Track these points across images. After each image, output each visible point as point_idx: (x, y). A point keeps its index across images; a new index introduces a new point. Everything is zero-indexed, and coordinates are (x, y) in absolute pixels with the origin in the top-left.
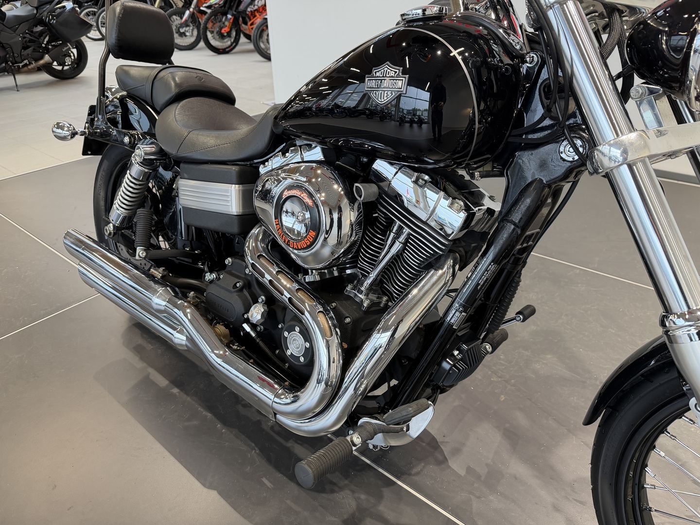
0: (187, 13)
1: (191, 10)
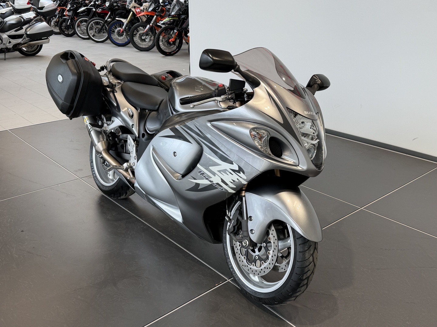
0: (148, 26)
1: (151, 24)
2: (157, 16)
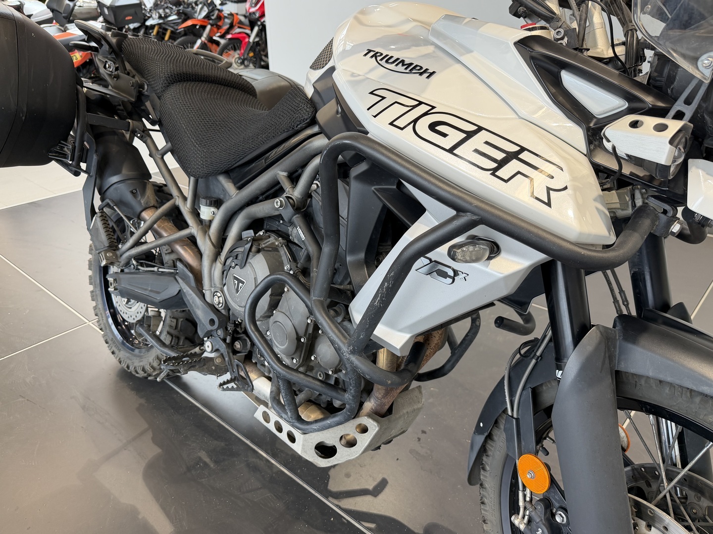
0: (199, 42)
1: (203, 39)
2: (212, 25)
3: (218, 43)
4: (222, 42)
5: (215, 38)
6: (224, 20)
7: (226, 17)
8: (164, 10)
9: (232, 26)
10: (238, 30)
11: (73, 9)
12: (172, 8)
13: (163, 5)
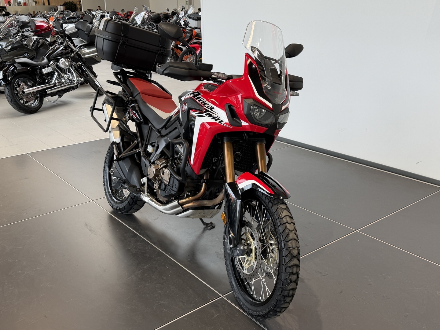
3: (181, 49)
4: (184, 48)
5: (179, 46)
6: (186, 34)
7: (188, 33)
8: (148, 26)
9: (191, 38)
10: (195, 41)
11: (92, 28)
12: (154, 24)
13: (148, 23)
